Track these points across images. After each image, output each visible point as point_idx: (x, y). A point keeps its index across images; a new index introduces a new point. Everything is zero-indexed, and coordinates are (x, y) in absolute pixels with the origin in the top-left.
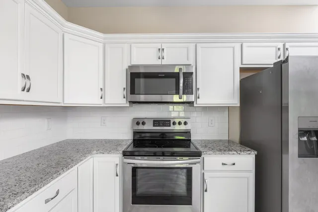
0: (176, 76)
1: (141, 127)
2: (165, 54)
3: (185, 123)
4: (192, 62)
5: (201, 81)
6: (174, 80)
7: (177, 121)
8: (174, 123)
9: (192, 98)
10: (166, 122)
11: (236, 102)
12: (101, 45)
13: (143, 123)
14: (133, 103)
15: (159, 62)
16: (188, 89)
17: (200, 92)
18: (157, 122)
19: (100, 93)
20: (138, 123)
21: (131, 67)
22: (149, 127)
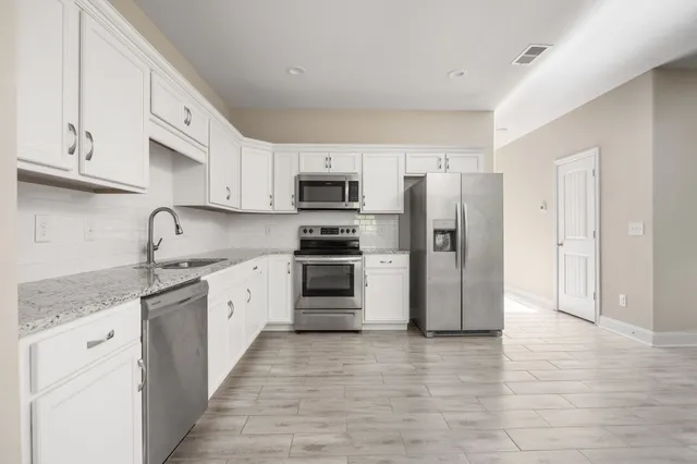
0: (342, 184)
1: (308, 235)
2: (332, 163)
3: (354, 231)
4: (358, 170)
5: (366, 190)
6: (340, 188)
7: (345, 229)
8: (342, 231)
9: (356, 205)
10: (334, 230)
11: (400, 209)
12: (270, 155)
13: (311, 231)
14: (301, 209)
15: (326, 171)
16: (354, 196)
17: (365, 200)
18: (324, 230)
19: (269, 200)
20: (305, 231)
21: (299, 176)
22: (317, 235)
